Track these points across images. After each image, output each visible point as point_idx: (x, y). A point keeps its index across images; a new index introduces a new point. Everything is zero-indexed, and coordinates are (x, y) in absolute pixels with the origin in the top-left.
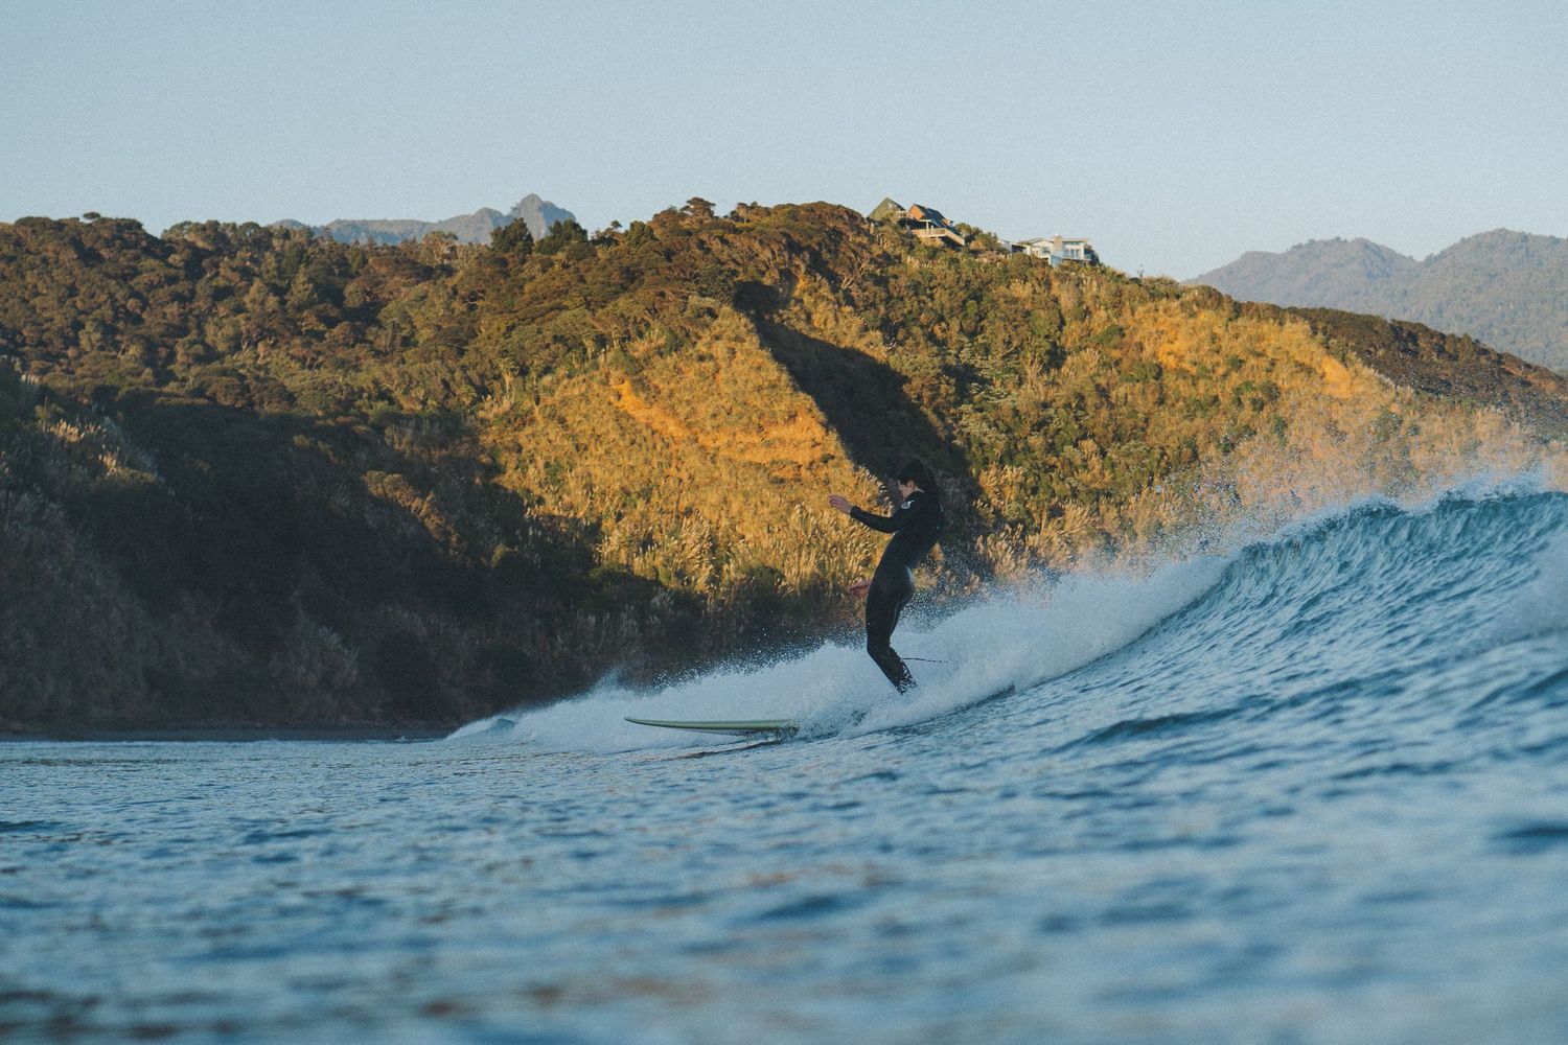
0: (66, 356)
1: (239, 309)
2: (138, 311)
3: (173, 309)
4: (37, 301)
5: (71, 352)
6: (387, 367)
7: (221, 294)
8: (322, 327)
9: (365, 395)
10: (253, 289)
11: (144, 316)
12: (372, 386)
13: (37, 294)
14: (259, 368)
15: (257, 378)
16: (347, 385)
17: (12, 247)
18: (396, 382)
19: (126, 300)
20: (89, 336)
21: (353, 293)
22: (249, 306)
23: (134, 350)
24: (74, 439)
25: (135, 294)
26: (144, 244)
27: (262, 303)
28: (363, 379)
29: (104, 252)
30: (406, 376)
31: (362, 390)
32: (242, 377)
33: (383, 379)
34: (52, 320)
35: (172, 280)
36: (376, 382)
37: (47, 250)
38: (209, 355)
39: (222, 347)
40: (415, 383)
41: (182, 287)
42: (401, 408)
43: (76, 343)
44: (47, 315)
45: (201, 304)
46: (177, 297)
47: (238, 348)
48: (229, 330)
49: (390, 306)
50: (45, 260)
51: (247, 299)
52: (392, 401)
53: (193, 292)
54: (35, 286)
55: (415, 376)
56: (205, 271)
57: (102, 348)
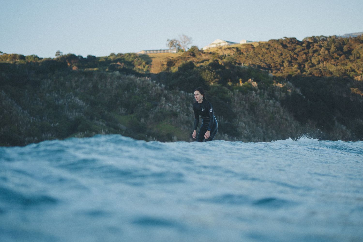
0: (281, 69)
1: (319, 54)
2: (296, 57)
3: (304, 56)
4: (274, 58)
5: (282, 68)
6: (353, 64)
7: (314, 52)
8: (338, 57)
9: (349, 71)
10: (322, 50)
11: (298, 58)
12: (350, 69)
13: (274, 56)
14: (324, 67)
15: (324, 70)
16: (344, 69)
17: (268, 46)
18: (356, 67)
19: (293, 55)
20: (286, 64)
21: (345, 48)
22: (321, 53)
23: (296, 66)
25: (295, 54)
26: (297, 42)
27: (324, 53)
28: (348, 67)
29: (288, 45)
30: (358, 66)
31: (348, 70)
32: (320, 70)
33: (352, 66)
34: (277, 61)
35: (303, 50)
36: (351, 68)
37: (275, 46)
38: (313, 65)
39: (316, 63)
40: (360, 67)
41: (306, 51)
42: (357, 73)
43: (283, 66)
44: (276, 60)
45: (310, 54)
46: (305, 53)
47: (319, 63)
48: (317, 60)
49: (354, 50)
50: (275, 48)
51: (321, 52)
52: (355, 72)
53: (308, 52)
54: (273, 54)
55: (360, 65)
56: (311, 47)
57: (289, 66)
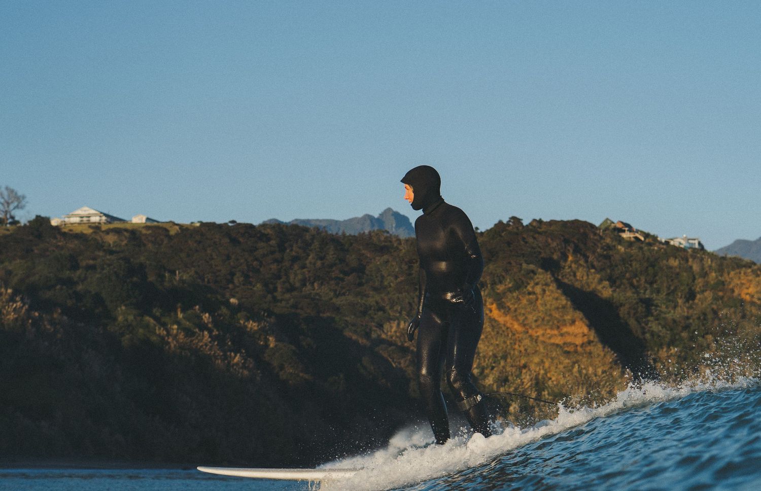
1: (304, 267)
2: (258, 267)
3: (274, 267)
4: (212, 262)
6: (383, 295)
7: (295, 259)
8: (341, 276)
9: (372, 308)
10: (310, 257)
11: (261, 269)
12: (375, 304)
13: (213, 259)
14: (317, 294)
16: (364, 304)
17: (199, 236)
18: (386, 302)
19: (253, 262)
20: (238, 279)
22: (308, 265)
23: (259, 285)
24: (256, 328)
25: (256, 259)
26: (258, 235)
27: (314, 264)
28: (371, 301)
29: (241, 240)
30: (391, 300)
33: (380, 301)
34: (220, 271)
35: (272, 253)
36: (377, 303)
37: (215, 238)
38: (291, 289)
39: (298, 285)
41: (277, 255)
42: (389, 315)
43: (232, 282)
44: (219, 268)
45: (287, 264)
46: (275, 261)
47: (305, 285)
48: (300, 277)
50: (215, 242)
51: (307, 262)
52: (385, 311)
53: (282, 258)
54: (211, 255)
55: (396, 300)
56: (286, 249)
57: (244, 284)
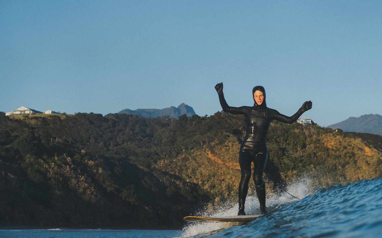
0: (87, 145)
1: (124, 134)
2: (102, 135)
3: (110, 134)
5: (88, 144)
6: (157, 148)
7: (120, 131)
8: (142, 138)
9: (153, 154)
10: (127, 130)
11: (104, 135)
12: (154, 152)
13: (81, 131)
14: (129, 147)
15: (129, 150)
16: (148, 151)
17: (75, 120)
18: (159, 151)
19: (100, 132)
20: (92, 140)
21: (148, 131)
22: (126, 133)
23: (101, 143)
24: (93, 164)
25: (101, 131)
27: (129, 133)
28: (152, 150)
29: (95, 122)
31: (152, 153)
32: (126, 150)
33: (157, 150)
34: (83, 136)
35: (109, 128)
37: (82, 121)
38: (117, 145)
39: (120, 143)
40: (163, 151)
41: (112, 129)
42: (160, 157)
43: (89, 142)
44: (83, 135)
45: (116, 133)
46: (111, 131)
47: (124, 143)
48: (122, 139)
49: (156, 133)
50: (82, 123)
51: (126, 132)
52: (158, 155)
53: (114, 130)
54: (80, 129)
55: (163, 149)
56: (116, 126)
57: (95, 143)
